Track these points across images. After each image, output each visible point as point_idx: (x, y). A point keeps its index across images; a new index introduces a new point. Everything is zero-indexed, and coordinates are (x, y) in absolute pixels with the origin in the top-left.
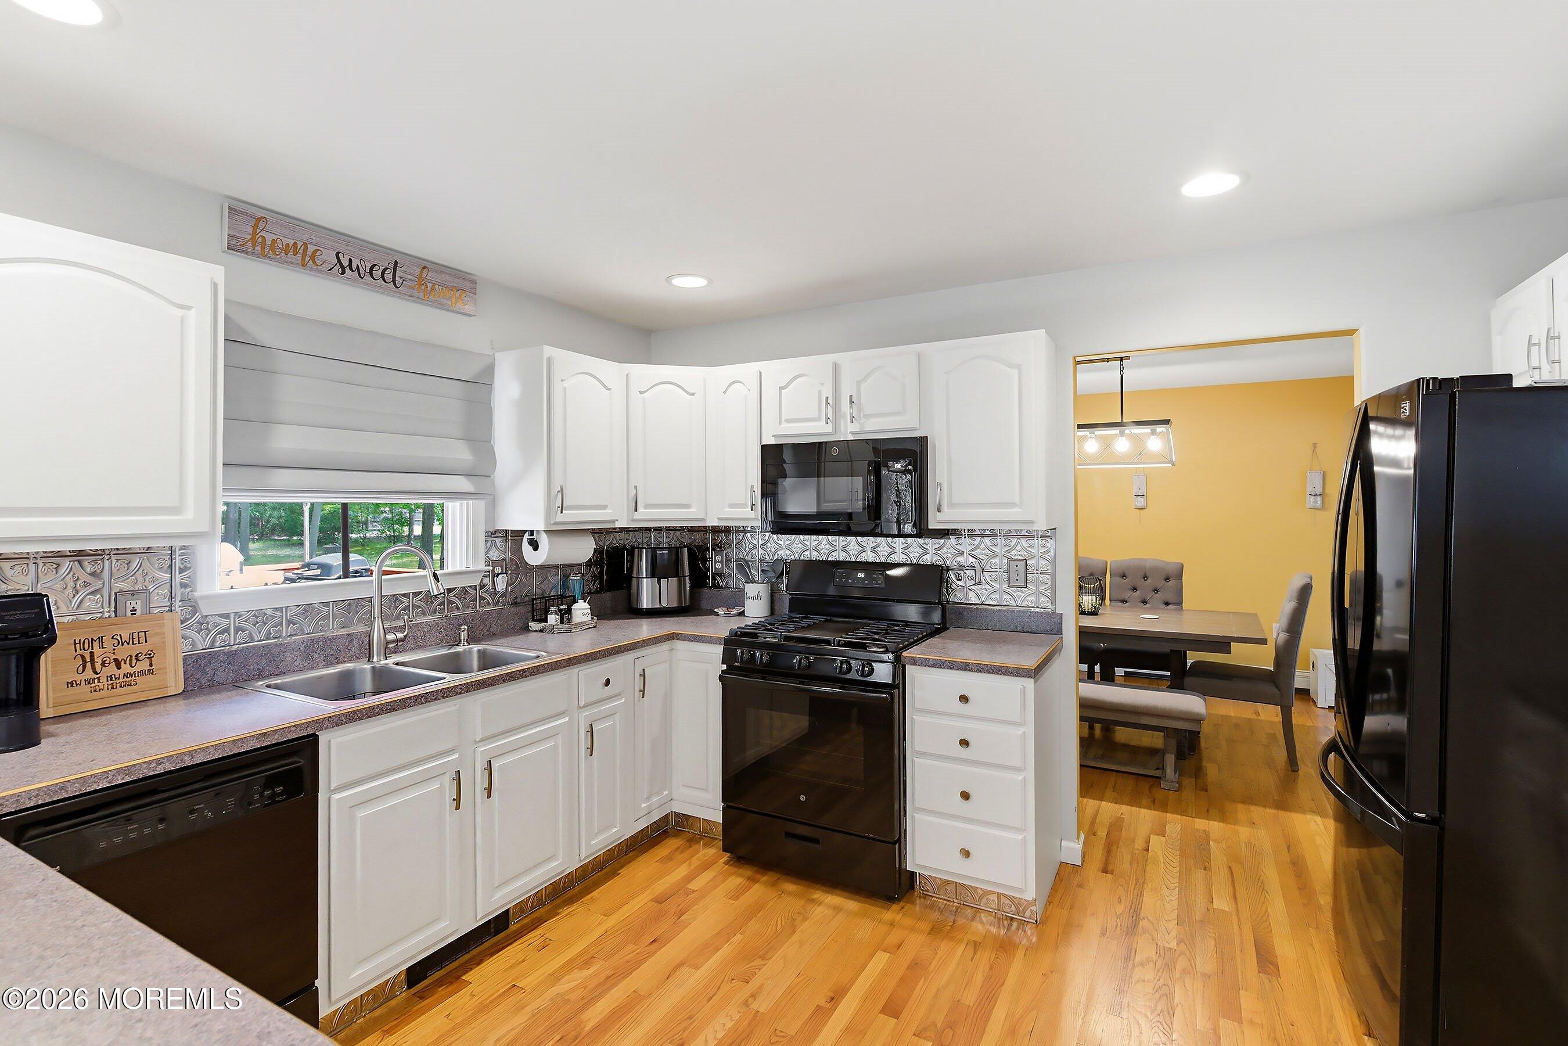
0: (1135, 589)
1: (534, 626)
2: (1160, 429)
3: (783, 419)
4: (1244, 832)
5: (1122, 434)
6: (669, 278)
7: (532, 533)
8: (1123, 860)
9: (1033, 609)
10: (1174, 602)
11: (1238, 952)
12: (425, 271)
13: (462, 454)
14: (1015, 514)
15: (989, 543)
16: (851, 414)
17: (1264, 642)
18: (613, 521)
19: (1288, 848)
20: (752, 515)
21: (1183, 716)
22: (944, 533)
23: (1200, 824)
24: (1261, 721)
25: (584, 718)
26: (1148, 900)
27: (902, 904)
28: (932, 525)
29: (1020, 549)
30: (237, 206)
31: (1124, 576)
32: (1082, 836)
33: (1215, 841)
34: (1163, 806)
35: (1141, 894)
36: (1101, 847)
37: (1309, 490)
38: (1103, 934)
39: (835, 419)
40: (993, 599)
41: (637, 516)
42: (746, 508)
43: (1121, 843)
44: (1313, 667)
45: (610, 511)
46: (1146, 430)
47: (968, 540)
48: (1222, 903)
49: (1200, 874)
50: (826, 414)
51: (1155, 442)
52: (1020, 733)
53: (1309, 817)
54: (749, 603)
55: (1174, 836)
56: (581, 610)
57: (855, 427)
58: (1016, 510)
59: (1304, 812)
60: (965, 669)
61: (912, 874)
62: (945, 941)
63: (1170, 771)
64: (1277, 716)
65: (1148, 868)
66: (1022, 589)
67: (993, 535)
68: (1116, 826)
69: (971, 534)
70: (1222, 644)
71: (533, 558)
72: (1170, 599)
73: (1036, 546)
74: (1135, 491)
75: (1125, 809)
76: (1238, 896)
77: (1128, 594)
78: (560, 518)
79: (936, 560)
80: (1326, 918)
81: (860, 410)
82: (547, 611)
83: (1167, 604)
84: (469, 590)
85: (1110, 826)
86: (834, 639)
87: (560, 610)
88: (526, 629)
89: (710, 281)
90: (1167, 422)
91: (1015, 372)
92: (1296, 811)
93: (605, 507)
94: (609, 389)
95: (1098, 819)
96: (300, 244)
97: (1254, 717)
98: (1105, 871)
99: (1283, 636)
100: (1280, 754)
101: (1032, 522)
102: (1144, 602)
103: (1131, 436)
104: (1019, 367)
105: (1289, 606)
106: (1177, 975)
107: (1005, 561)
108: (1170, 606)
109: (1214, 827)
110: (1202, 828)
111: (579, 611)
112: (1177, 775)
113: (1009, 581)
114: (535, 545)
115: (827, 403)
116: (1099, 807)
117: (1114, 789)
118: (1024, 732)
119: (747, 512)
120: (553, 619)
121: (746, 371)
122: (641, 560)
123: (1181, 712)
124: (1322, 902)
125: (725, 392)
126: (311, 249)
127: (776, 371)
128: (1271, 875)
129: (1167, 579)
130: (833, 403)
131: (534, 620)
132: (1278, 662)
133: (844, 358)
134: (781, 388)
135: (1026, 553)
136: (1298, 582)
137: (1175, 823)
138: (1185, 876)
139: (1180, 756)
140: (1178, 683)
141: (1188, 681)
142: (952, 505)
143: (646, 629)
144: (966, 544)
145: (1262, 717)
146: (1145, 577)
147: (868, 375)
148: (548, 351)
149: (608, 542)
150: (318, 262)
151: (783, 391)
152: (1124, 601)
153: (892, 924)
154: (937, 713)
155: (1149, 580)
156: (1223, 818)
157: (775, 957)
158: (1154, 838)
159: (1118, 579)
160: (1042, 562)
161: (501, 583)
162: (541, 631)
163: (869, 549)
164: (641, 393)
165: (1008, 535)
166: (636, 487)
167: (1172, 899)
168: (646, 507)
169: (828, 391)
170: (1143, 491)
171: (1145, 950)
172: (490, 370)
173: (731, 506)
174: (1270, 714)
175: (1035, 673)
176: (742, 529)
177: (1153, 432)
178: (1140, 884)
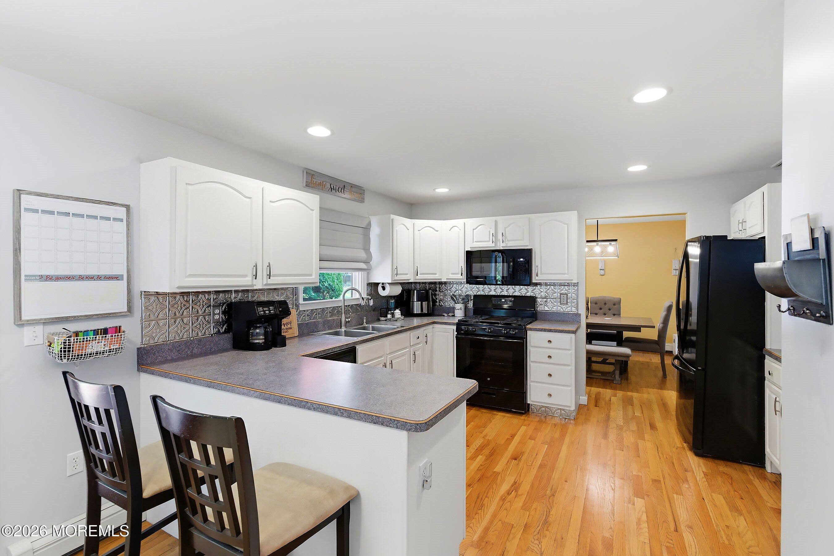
0: (601, 309)
1: (382, 319)
2: (613, 243)
3: (474, 241)
4: (645, 396)
5: (597, 245)
6: (434, 189)
7: (383, 284)
8: (602, 403)
9: (570, 312)
10: (617, 314)
11: (644, 426)
12: (352, 188)
13: (362, 254)
14: (566, 277)
15: (553, 288)
16: (503, 239)
17: (654, 327)
18: (409, 280)
19: (662, 400)
20: (461, 277)
21: (622, 355)
22: (536, 284)
23: (629, 394)
24: (652, 362)
25: (412, 349)
26: (612, 414)
27: (526, 415)
28: (534, 281)
29: (564, 290)
30: (309, 171)
31: (596, 303)
32: (587, 396)
33: (635, 398)
34: (615, 389)
35: (610, 412)
36: (594, 400)
37: (674, 267)
38: (598, 421)
39: (495, 242)
40: (555, 309)
41: (417, 277)
42: (459, 274)
43: (601, 399)
44: (674, 341)
45: (409, 276)
46: (608, 243)
47: (545, 287)
48: (638, 414)
49: (630, 408)
50: (492, 239)
51: (611, 248)
52: (570, 353)
53: (670, 391)
54: (456, 312)
55: (620, 397)
56: (398, 313)
57: (504, 245)
58: (566, 275)
59: (668, 390)
60: (550, 331)
61: (529, 404)
62: (544, 424)
63: (617, 377)
64: (659, 361)
65: (611, 406)
66: (566, 305)
67: (554, 285)
68: (598, 394)
69: (546, 284)
70: (637, 329)
71: (382, 293)
72: (615, 313)
73: (571, 289)
74: (600, 268)
75: (601, 389)
76: (643, 413)
77: (598, 311)
78: (396, 278)
79: (532, 294)
80: (674, 418)
81: (506, 238)
82: (387, 313)
83: (614, 315)
84: (354, 306)
85: (596, 394)
86: (500, 322)
87: (392, 313)
88: (379, 320)
89: (450, 190)
90: (616, 240)
91: (566, 226)
92: (665, 390)
93: (407, 274)
94: (408, 230)
95: (591, 392)
96: (322, 182)
97: (650, 361)
98: (596, 406)
99: (661, 325)
100: (660, 373)
101: (572, 280)
102: (605, 314)
103: (601, 246)
104: (567, 224)
105: (664, 314)
106: (624, 431)
107: (559, 294)
108: (615, 316)
109: (635, 395)
110: (630, 395)
111: (397, 313)
112: (620, 378)
113: (560, 302)
114: (384, 288)
115: (493, 236)
116: (591, 390)
117: (596, 383)
118: (571, 353)
119: (459, 276)
120: (389, 316)
121: (459, 222)
122: (414, 295)
123: (623, 354)
124: (673, 413)
125: (450, 230)
126: (324, 183)
127: (471, 222)
128: (656, 407)
129: (614, 305)
130: (495, 235)
131: (381, 317)
132: (659, 336)
133: (499, 219)
134: (473, 229)
135: (567, 292)
136: (667, 304)
137: (620, 394)
138: (625, 408)
139: (621, 374)
140: (620, 344)
141: (624, 344)
142: (541, 274)
143: (416, 321)
144: (543, 288)
145: (653, 361)
146: (605, 304)
147: (509, 226)
148: (392, 216)
149: (406, 287)
150: (326, 188)
151: (474, 230)
152: (596, 314)
153: (524, 420)
154: (540, 347)
155: (607, 305)
156: (638, 391)
157: (488, 427)
158: (613, 398)
159: (594, 305)
160: (573, 295)
161: (371, 303)
162: (385, 320)
163: (505, 290)
164: (419, 231)
165: (561, 285)
166: (417, 266)
167: (621, 413)
168: (421, 274)
169: (493, 231)
170: (603, 268)
171: (612, 425)
172: (369, 224)
173: (452, 274)
174: (655, 359)
175: (574, 332)
176: (452, 283)
177: (610, 244)
178: (609, 410)
